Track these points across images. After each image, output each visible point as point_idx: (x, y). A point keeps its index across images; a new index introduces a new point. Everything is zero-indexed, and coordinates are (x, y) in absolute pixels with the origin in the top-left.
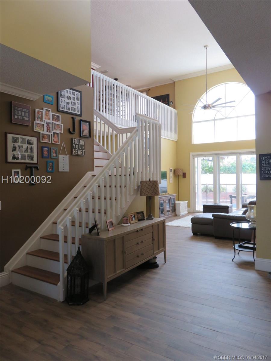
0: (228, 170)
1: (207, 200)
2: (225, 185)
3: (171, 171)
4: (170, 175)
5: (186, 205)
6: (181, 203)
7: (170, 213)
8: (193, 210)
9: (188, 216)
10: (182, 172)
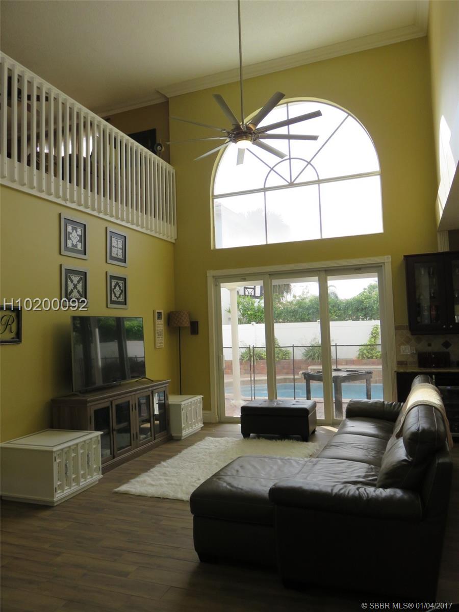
0: (292, 314)
1: (253, 379)
2: (292, 348)
3: (159, 318)
4: (157, 329)
5: (199, 405)
6: (183, 403)
7: (151, 436)
8: (217, 417)
9: (202, 440)
10: (188, 320)
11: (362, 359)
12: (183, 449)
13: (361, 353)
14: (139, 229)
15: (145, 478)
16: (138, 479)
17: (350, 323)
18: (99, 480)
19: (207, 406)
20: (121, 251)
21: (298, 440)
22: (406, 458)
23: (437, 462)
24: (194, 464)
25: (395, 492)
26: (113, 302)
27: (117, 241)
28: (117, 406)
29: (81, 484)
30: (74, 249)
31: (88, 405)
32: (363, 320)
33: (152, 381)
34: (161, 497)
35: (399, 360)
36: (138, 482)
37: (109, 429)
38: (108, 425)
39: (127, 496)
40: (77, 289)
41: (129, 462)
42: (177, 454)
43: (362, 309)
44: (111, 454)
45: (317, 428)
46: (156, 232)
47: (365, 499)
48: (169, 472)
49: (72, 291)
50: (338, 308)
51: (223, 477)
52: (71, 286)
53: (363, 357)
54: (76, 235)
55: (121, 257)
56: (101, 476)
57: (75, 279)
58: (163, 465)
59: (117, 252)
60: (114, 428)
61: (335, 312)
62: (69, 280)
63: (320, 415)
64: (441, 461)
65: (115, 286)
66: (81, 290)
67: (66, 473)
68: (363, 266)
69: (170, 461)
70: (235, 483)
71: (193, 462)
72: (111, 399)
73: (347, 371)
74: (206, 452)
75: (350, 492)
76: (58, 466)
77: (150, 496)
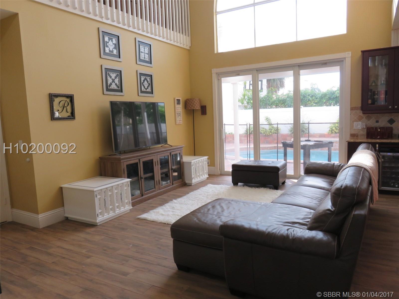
0: (282, 102)
1: (248, 146)
2: (277, 125)
3: (178, 103)
4: (177, 111)
5: (205, 163)
6: (192, 161)
7: (170, 182)
8: (219, 171)
9: (205, 186)
10: (199, 105)
11: (331, 134)
12: (190, 192)
13: (331, 130)
14: (161, 39)
15: (160, 210)
16: (155, 210)
17: (325, 108)
18: (130, 210)
19: (211, 163)
20: (148, 55)
21: (270, 188)
22: (330, 208)
23: (353, 213)
24: (195, 202)
25: (317, 234)
26: (142, 92)
27: (144, 48)
28: (144, 163)
29: (116, 212)
30: (111, 54)
31: (122, 161)
32: (334, 105)
33: (172, 146)
34: (166, 223)
35: (352, 133)
36: (154, 212)
37: (139, 177)
38: (138, 175)
39: (145, 221)
40: (114, 82)
41: (153, 199)
42: (186, 195)
43: (334, 98)
44: (140, 193)
45: (287, 181)
46: (174, 42)
47: (291, 238)
48: (176, 206)
49: (111, 84)
50: (316, 97)
51: (196, 213)
52: (110, 81)
53: (332, 132)
54: (112, 44)
55: (148, 60)
56: (131, 207)
57: (113, 75)
58: (174, 202)
59: (144, 56)
60: (142, 177)
61: (313, 100)
62: (108, 76)
63: (290, 171)
64: (357, 212)
65: (144, 81)
66: (118, 83)
67: (105, 205)
68: (329, 61)
69: (179, 200)
70: (203, 219)
71: (195, 201)
72: (140, 157)
73: (315, 141)
74: (205, 194)
75: (281, 231)
76: (99, 200)
77: (159, 222)
